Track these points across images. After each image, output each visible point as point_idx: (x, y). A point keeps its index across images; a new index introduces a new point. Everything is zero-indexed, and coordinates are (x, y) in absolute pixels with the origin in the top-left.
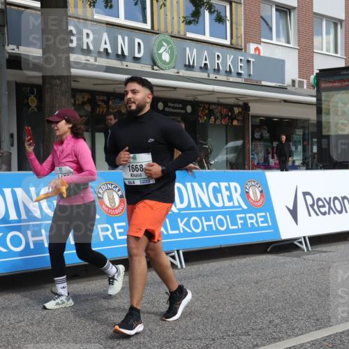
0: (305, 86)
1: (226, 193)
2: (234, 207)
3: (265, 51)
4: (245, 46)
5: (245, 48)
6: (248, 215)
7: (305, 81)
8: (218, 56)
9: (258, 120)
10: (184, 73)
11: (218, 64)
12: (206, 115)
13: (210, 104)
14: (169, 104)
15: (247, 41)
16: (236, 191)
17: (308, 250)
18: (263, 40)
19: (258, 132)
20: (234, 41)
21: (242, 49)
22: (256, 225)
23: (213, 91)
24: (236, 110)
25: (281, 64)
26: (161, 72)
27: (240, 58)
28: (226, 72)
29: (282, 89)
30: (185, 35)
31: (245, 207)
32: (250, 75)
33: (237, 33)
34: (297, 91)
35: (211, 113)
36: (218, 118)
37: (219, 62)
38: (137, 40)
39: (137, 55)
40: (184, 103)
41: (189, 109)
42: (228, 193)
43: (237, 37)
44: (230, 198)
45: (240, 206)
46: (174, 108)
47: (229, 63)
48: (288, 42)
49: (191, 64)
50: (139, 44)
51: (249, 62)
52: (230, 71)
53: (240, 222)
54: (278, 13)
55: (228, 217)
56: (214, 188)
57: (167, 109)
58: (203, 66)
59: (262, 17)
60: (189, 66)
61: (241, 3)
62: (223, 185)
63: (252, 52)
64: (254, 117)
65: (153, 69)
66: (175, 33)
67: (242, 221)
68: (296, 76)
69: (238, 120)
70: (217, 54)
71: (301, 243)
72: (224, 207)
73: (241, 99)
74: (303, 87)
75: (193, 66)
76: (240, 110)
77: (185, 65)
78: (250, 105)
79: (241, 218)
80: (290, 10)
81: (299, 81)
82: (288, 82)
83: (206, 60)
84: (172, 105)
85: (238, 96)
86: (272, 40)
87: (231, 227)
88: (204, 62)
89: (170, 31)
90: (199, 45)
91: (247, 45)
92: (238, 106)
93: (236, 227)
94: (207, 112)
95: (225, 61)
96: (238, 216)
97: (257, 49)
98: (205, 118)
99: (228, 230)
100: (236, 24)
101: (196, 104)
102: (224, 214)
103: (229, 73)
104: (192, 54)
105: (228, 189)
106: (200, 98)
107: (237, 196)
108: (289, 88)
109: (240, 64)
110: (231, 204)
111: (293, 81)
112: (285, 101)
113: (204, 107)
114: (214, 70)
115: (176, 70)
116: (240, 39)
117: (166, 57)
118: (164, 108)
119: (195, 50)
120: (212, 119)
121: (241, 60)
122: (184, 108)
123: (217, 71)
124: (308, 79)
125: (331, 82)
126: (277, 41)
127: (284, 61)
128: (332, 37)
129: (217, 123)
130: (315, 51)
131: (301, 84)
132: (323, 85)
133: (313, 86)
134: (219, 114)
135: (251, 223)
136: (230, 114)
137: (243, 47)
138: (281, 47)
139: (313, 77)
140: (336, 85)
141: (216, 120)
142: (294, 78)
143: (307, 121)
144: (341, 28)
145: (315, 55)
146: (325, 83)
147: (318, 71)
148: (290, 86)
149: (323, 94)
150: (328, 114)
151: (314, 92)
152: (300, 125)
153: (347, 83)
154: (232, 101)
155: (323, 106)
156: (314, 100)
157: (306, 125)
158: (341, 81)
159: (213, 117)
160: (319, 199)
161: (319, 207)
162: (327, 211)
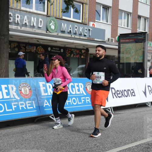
1: (77, 88)
2: (80, 94)
3: (97, 25)
4: (88, 23)
5: (88, 24)
6: (86, 98)
7: (114, 39)
8: (76, 27)
9: (92, 56)
10: (60, 34)
11: (76, 31)
13: (71, 48)
14: (54, 48)
15: (89, 21)
16: (81, 87)
18: (96, 20)
20: (83, 21)
21: (86, 25)
22: (90, 102)
23: (73, 43)
24: (83, 51)
25: (103, 31)
26: (50, 34)
27: (86, 28)
28: (79, 34)
30: (62, 17)
31: (85, 94)
32: (90, 36)
33: (85, 17)
34: (110, 43)
35: (72, 52)
36: (75, 55)
37: (76, 30)
38: (40, 19)
39: (40, 26)
40: (60, 48)
41: (62, 50)
42: (78, 88)
43: (85, 19)
44: (79, 90)
45: (83, 94)
46: (55, 50)
47: (81, 30)
48: (107, 22)
49: (64, 30)
50: (41, 21)
51: (89, 30)
52: (81, 34)
53: (83, 101)
54: (103, 9)
55: (77, 98)
56: (72, 86)
57: (52, 50)
59: (96, 11)
60: (63, 31)
61: (87, 4)
62: (76, 84)
63: (91, 26)
64: (91, 54)
65: (47, 32)
66: (57, 17)
67: (84, 101)
69: (84, 56)
70: (75, 26)
71: (109, 110)
72: (76, 94)
73: (85, 46)
74: (113, 42)
75: (65, 32)
76: (85, 51)
77: (61, 31)
78: (89, 49)
79: (83, 99)
80: (108, 8)
81: (111, 39)
82: (106, 39)
83: (70, 29)
84: (54, 49)
86: (100, 20)
87: (79, 103)
88: (70, 30)
89: (55, 16)
90: (68, 22)
92: (84, 49)
93: (81, 103)
94: (70, 52)
95: (79, 30)
96: (82, 98)
97: (93, 24)
98: (69, 54)
99: (77, 105)
100: (85, 13)
101: (65, 48)
102: (76, 97)
103: (80, 35)
104: (64, 26)
105: (78, 86)
106: (67, 46)
107: (82, 89)
109: (85, 31)
110: (79, 93)
111: (109, 39)
113: (69, 50)
114: (74, 33)
115: (57, 33)
116: (86, 20)
117: (53, 27)
118: (51, 50)
119: (66, 24)
120: (72, 55)
121: (86, 29)
122: (60, 50)
123: (75, 34)
124: (115, 38)
125: (125, 39)
126: (102, 21)
127: (105, 30)
128: (126, 20)
129: (74, 57)
130: (119, 26)
131: (112, 40)
132: (121, 41)
133: (117, 41)
134: (75, 53)
135: (87, 101)
136: (80, 53)
137: (87, 23)
138: (104, 24)
139: (117, 37)
140: (127, 41)
141: (74, 55)
142: (109, 38)
143: (114, 56)
144: (130, 16)
145: (119, 28)
146: (122, 40)
147: (119, 35)
148: (107, 41)
149: (121, 45)
150: (123, 53)
151: (117, 44)
152: (111, 58)
153: (132, 40)
154: (81, 47)
155: (121, 50)
156: (117, 47)
157: (113, 58)
158: (129, 39)
159: (72, 54)
160: (118, 91)
161: (117, 94)
162: (121, 96)
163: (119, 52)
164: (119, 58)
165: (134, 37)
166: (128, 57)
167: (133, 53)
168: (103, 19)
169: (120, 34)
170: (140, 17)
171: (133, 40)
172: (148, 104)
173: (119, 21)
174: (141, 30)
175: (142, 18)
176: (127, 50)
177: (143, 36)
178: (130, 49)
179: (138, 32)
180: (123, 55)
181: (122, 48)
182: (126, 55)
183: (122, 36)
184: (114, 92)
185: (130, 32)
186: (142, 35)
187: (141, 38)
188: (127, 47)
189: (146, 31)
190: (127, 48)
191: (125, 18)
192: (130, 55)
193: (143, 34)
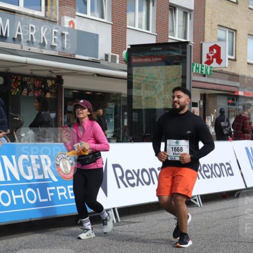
0: (118, 61)
1: (36, 166)
2: (44, 180)
3: (80, 25)
4: (60, 19)
5: (60, 21)
6: (58, 188)
7: (118, 56)
8: (32, 28)
9: (71, 93)
11: (32, 35)
12: (18, 87)
13: (23, 75)
15: (62, 14)
16: (47, 164)
17: (117, 221)
18: (77, 13)
19: (71, 104)
20: (49, 14)
21: (56, 22)
22: (67, 198)
23: (26, 63)
24: (50, 83)
25: (94, 38)
27: (54, 30)
28: (40, 44)
29: (95, 63)
31: (55, 180)
32: (63, 48)
33: (52, 5)
34: (110, 65)
35: (24, 85)
36: (31, 91)
41: (1, 80)
42: (38, 166)
43: (52, 10)
44: (40, 172)
45: (50, 179)
47: (43, 34)
48: (102, 17)
49: (4, 34)
51: (63, 35)
52: (44, 44)
53: (50, 195)
55: (38, 189)
58: (16, 37)
60: (2, 36)
62: (34, 157)
64: (67, 90)
67: (52, 194)
68: (108, 51)
69: (51, 93)
70: (31, 25)
73: (55, 72)
74: (115, 62)
75: (6, 37)
76: (54, 82)
78: (64, 77)
81: (112, 56)
82: (101, 56)
83: (19, 31)
85: (51, 69)
86: (86, 14)
87: (41, 200)
88: (17, 33)
90: (12, 15)
91: (62, 17)
92: (51, 79)
93: (46, 200)
94: (19, 83)
95: (38, 34)
96: (48, 189)
97: (71, 22)
98: (18, 90)
99: (37, 203)
101: (8, 75)
104: (5, 25)
106: (13, 70)
107: (47, 168)
108: (102, 63)
109: (54, 37)
110: (41, 177)
111: (107, 56)
112: (98, 75)
113: (17, 79)
114: (28, 41)
116: (54, 11)
119: (8, 21)
120: (25, 91)
121: (55, 32)
123: (30, 43)
124: (120, 53)
125: (141, 57)
126: (91, 15)
127: (97, 35)
128: (144, 13)
129: (30, 95)
130: (128, 26)
131: (114, 58)
132: (134, 60)
133: (125, 61)
134: (31, 87)
135: (61, 196)
136: (43, 86)
137: (58, 19)
138: (94, 22)
139: (125, 52)
140: (146, 60)
141: (28, 92)
142: (107, 53)
143: (119, 94)
144: (153, 5)
145: (128, 31)
146: (136, 59)
147: (129, 47)
148: (103, 60)
149: (134, 69)
150: (139, 88)
151: (125, 67)
152: (112, 98)
153: (156, 59)
154: (45, 74)
155: (134, 81)
156: (125, 74)
157: (118, 98)
158: (151, 57)
159: (25, 89)
160: (128, 171)
161: (128, 179)
162: (136, 183)
163: (130, 86)
164: (130, 98)
165: (161, 53)
166: (149, 96)
167: (160, 86)
168: (92, 10)
169: (132, 46)
170: (175, 8)
171: (160, 59)
172: (195, 200)
173: (130, 16)
174: (176, 36)
175: (177, 11)
176: (146, 81)
177: (181, 51)
178: (154, 79)
179: (170, 41)
180: (138, 91)
181: (135, 75)
182: (146, 91)
183: (136, 49)
184: (119, 174)
185: (153, 40)
186: (178, 47)
187: (176, 54)
188: (146, 75)
189: (188, 40)
190: (147, 77)
191: (140, 10)
192: (153, 93)
193: (180, 46)
